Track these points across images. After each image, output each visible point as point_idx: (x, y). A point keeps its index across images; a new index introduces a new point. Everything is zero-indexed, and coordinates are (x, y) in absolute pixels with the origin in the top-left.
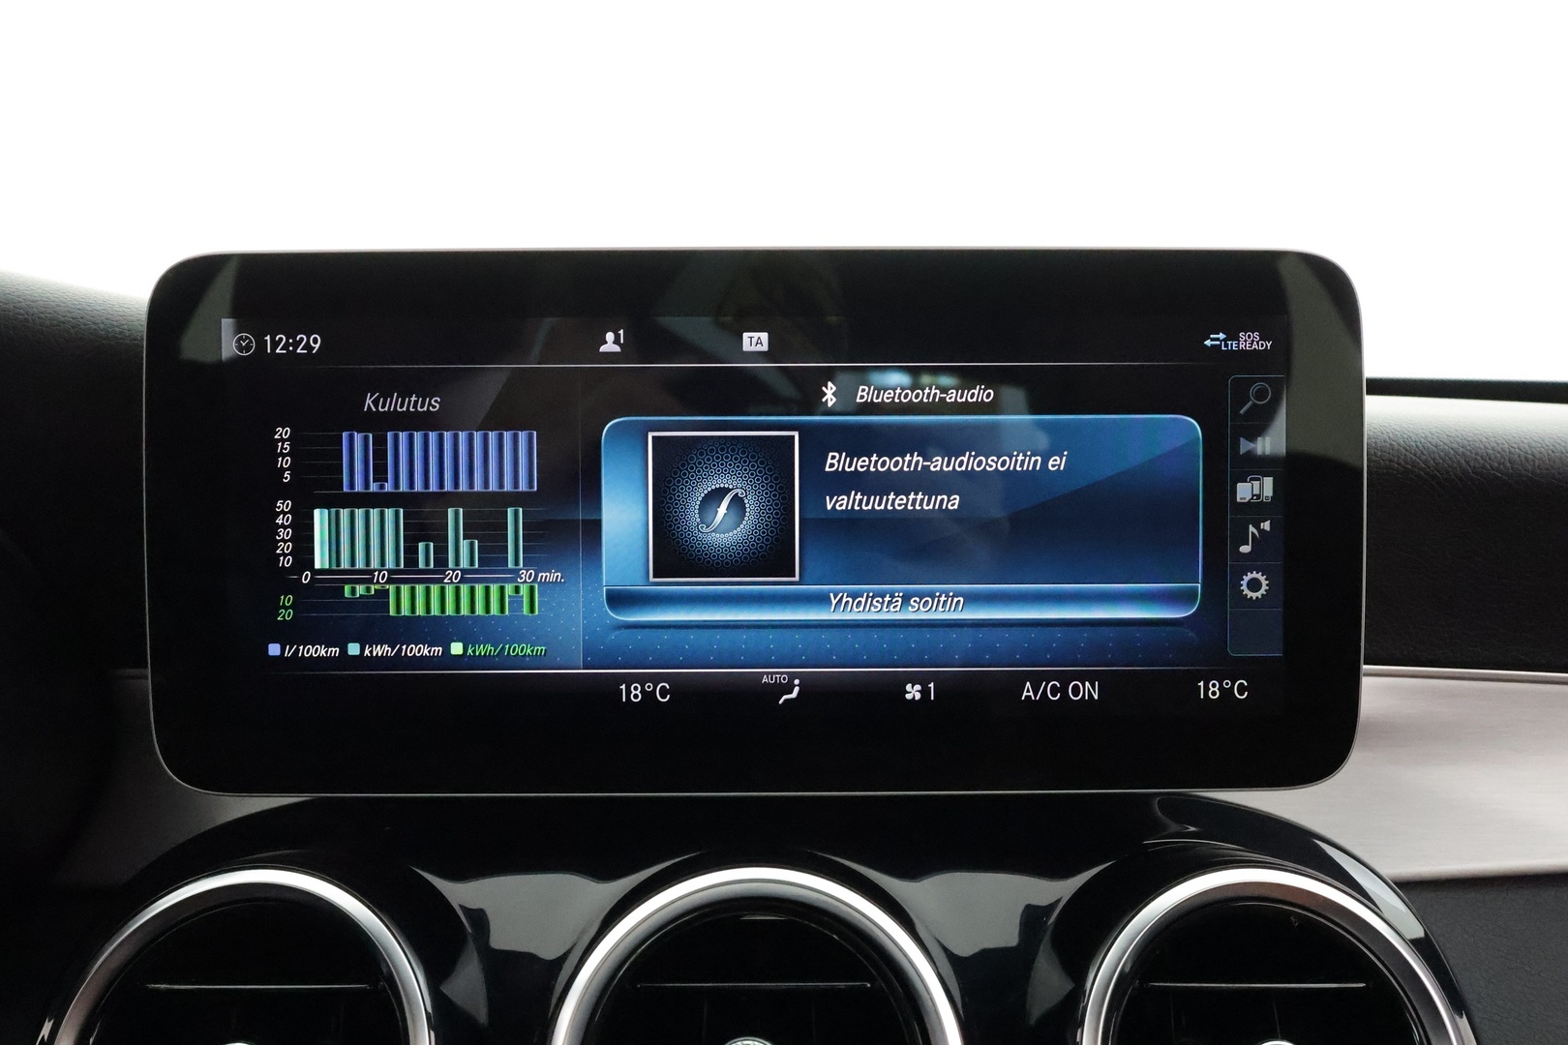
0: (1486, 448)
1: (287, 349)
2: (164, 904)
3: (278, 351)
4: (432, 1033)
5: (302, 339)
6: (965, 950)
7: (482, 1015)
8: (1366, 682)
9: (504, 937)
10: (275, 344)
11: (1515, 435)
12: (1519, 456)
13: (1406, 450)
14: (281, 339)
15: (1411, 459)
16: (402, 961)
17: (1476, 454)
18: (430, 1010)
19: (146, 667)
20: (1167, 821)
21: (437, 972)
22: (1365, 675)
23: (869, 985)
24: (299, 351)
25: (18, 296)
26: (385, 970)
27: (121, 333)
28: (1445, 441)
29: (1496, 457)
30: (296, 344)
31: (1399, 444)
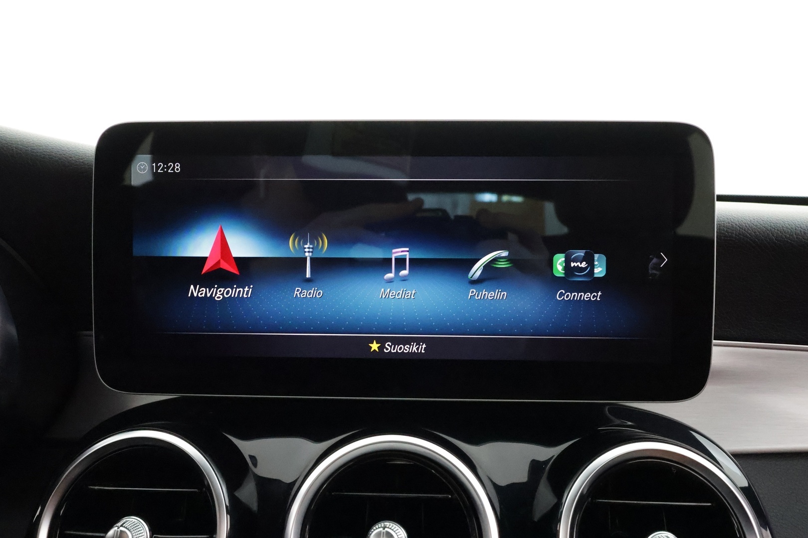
0: (782, 227)
1: (164, 171)
2: (99, 446)
3: (159, 171)
4: (228, 516)
5: (171, 165)
6: (503, 482)
7: (254, 506)
8: (715, 350)
9: (264, 470)
10: (158, 168)
11: (799, 221)
12: (800, 232)
13: (740, 228)
14: (161, 165)
15: (742, 232)
16: (215, 479)
17: (778, 230)
18: (228, 504)
19: (92, 330)
20: (612, 418)
21: (232, 487)
22: (715, 345)
23: (450, 496)
24: (169, 171)
25: (33, 144)
26: (206, 483)
27: (83, 162)
28: (761, 223)
29: (788, 232)
30: (168, 168)
31: (736, 224)
